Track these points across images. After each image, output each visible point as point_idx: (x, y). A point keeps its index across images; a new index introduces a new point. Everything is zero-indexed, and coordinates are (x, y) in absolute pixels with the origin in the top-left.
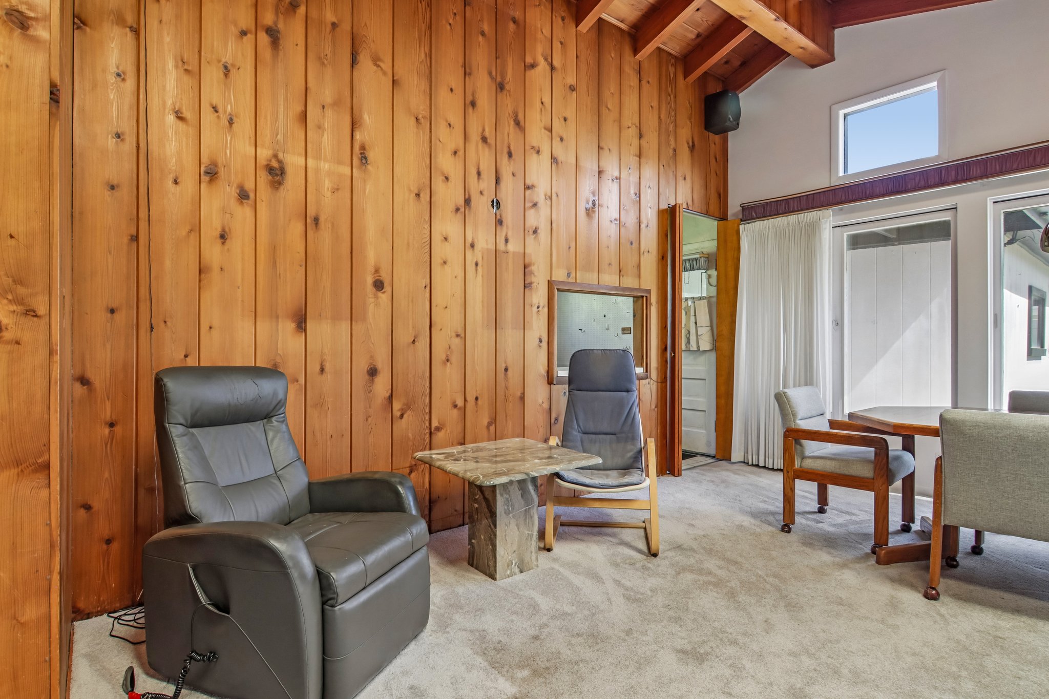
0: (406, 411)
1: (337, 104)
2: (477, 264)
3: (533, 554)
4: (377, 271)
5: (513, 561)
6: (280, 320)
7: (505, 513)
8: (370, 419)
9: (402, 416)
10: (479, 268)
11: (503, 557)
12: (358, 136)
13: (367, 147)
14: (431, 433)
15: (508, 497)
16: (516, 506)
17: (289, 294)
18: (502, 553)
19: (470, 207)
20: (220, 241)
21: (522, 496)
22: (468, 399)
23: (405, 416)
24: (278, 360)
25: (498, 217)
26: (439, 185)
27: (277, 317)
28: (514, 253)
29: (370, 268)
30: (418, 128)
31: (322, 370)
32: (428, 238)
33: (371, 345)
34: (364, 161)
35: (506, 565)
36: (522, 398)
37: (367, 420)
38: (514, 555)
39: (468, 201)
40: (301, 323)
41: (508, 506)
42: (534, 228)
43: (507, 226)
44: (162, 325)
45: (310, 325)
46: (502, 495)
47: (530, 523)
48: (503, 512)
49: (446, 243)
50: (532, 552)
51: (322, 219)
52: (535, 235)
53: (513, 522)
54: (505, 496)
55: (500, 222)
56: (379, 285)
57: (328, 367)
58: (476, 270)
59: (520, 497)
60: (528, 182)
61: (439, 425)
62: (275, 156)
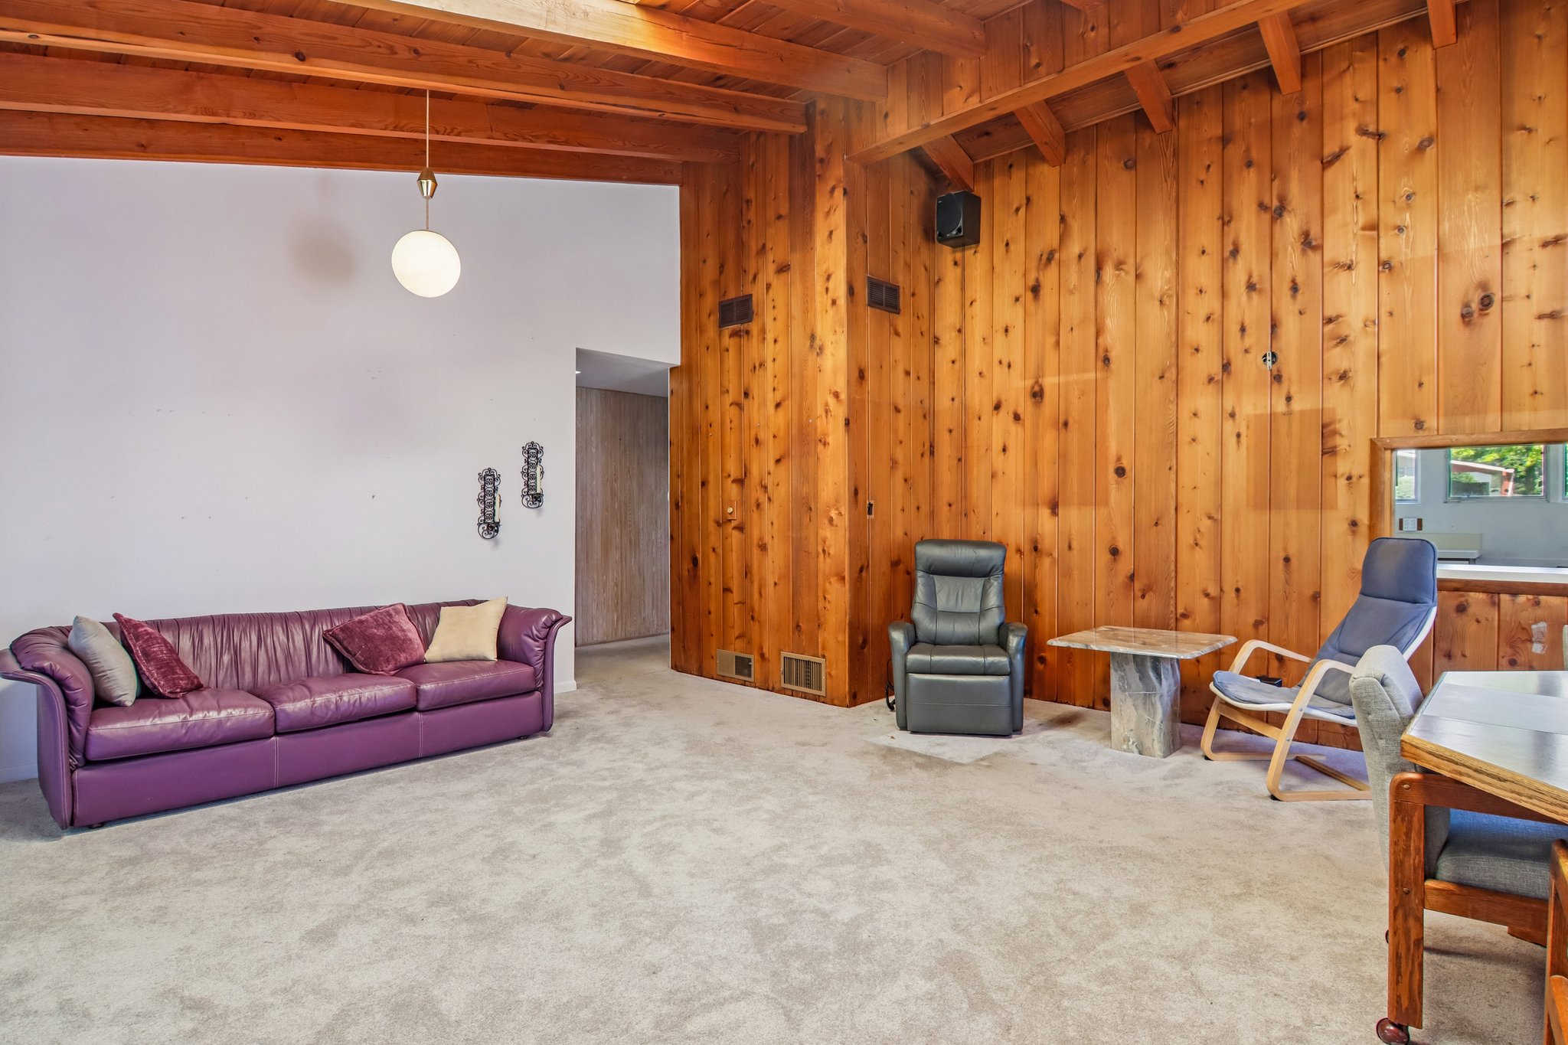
0: (1148, 592)
1: (1083, 321)
2: (1238, 436)
3: (1156, 742)
4: (1119, 459)
5: (1131, 739)
6: (1040, 507)
7: (1120, 688)
8: (1111, 595)
9: (1143, 597)
10: (1243, 439)
11: (1118, 730)
12: (1100, 341)
13: (1109, 349)
14: (1177, 619)
15: (1122, 674)
16: (1133, 686)
17: (1046, 488)
18: (1117, 725)
19: (1229, 373)
20: (1002, 453)
21: (1140, 679)
22: (1225, 589)
23: (1147, 596)
24: (1039, 537)
25: (1275, 373)
26: (1188, 360)
27: (1038, 505)
28: (1302, 412)
29: (1112, 458)
30: (1161, 310)
31: (1070, 547)
32: (1175, 418)
33: (1113, 527)
34: (1107, 362)
35: (1122, 739)
36: (1316, 597)
37: (1109, 594)
38: (1131, 733)
39: (1226, 367)
40: (1054, 507)
41: (1123, 683)
42: (1342, 372)
43: (1289, 379)
44: (972, 512)
45: (1060, 511)
46: (1116, 670)
47: (1152, 711)
48: (1118, 687)
49: (1196, 419)
50: (1153, 740)
51: (1071, 422)
52: (1342, 382)
53: (1129, 702)
54: (1120, 672)
55: (1277, 378)
56: (1120, 472)
57: (1075, 545)
58: (1238, 442)
59: (1138, 679)
60: (1330, 312)
61: (1185, 612)
62: (1037, 382)
